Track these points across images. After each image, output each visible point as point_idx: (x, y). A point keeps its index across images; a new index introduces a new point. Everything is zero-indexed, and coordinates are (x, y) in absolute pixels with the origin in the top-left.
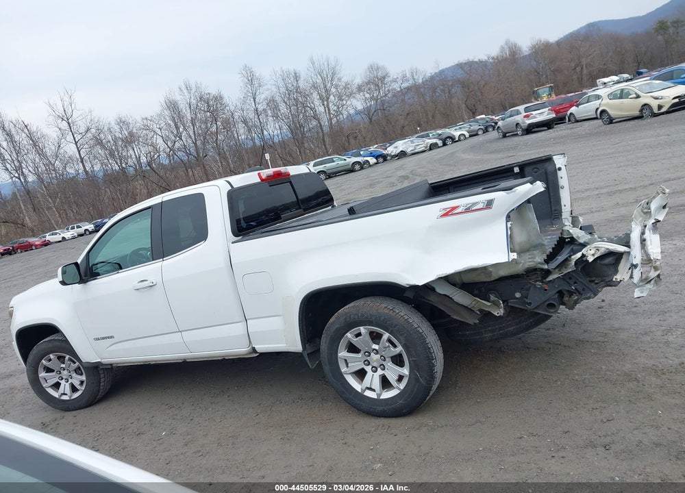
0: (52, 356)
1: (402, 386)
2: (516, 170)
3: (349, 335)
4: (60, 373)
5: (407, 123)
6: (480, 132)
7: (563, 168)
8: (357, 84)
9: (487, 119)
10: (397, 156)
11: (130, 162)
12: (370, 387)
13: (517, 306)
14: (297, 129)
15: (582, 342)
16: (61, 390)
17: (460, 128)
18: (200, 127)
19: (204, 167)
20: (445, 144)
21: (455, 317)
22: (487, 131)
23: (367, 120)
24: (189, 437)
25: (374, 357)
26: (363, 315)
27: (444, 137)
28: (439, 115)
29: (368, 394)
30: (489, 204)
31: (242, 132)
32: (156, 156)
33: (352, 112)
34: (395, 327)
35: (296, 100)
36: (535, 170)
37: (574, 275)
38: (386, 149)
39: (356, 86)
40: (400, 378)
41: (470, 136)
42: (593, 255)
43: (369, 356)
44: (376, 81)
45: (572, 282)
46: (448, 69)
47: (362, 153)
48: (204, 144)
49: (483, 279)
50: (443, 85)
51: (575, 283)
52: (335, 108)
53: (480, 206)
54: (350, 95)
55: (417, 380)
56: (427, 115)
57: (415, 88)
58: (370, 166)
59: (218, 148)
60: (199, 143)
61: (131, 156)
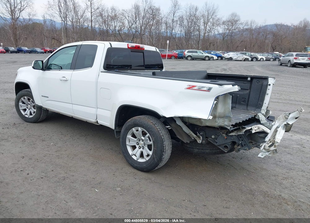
0: (26, 97)
1: (147, 159)
2: (249, 79)
3: (134, 129)
4: (27, 106)
5: (240, 45)
6: (272, 60)
7: (272, 85)
8: (223, 20)
9: (278, 55)
10: (228, 59)
11: (111, 28)
12: (135, 155)
13: (211, 141)
14: (188, 34)
15: (243, 169)
16: (26, 112)
17: (263, 55)
18: (146, 20)
19: (142, 39)
20: (252, 60)
21: (178, 137)
22: (275, 60)
23: (222, 38)
24: (60, 149)
25: (141, 142)
26: (141, 122)
27: (253, 57)
28: (257, 46)
29: (134, 157)
30: (209, 89)
31: (163, 28)
32: (123, 28)
33: (216, 33)
34: (152, 132)
35: (193, 20)
36: (258, 82)
37: (243, 136)
38: (224, 54)
39: (222, 21)
40: (148, 155)
41: (266, 60)
42: (256, 130)
43: (140, 141)
44: (233, 21)
45: (241, 139)
46: (270, 25)
47: (212, 53)
48: (145, 28)
49: (198, 124)
50: (264, 32)
51: (242, 140)
52: (209, 29)
53: (205, 89)
54: (218, 25)
55: (154, 159)
56: (251, 44)
57: (250, 30)
58: (213, 60)
59: (150, 32)
60: (143, 28)
61: (113, 25)
